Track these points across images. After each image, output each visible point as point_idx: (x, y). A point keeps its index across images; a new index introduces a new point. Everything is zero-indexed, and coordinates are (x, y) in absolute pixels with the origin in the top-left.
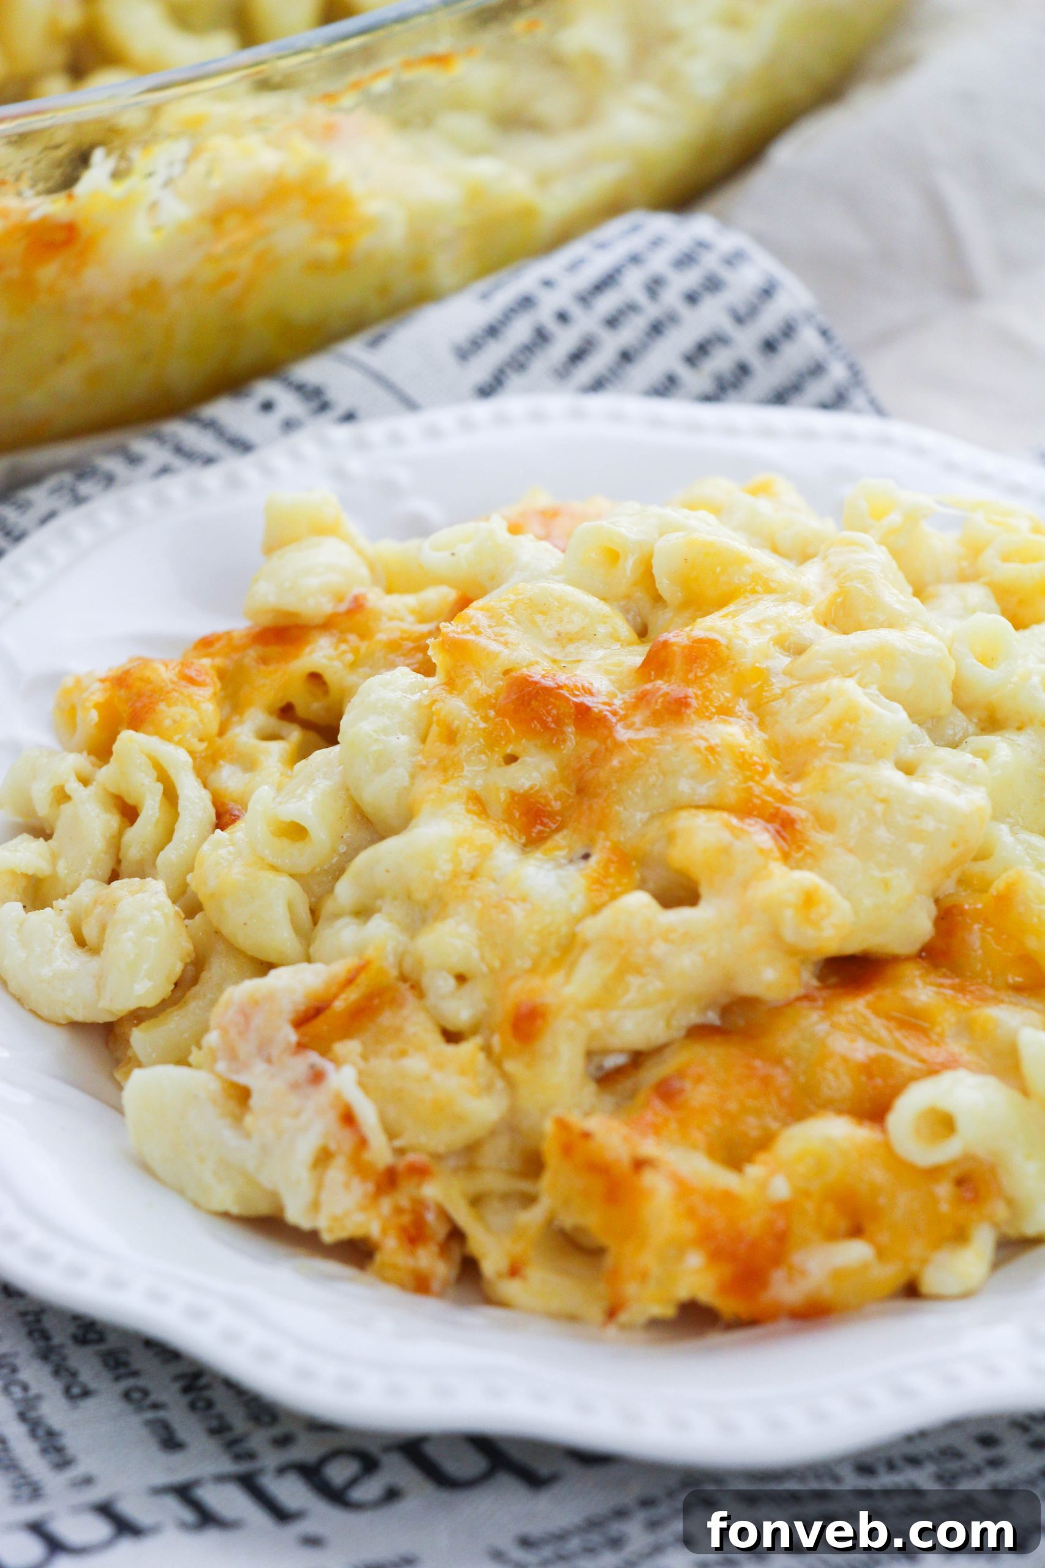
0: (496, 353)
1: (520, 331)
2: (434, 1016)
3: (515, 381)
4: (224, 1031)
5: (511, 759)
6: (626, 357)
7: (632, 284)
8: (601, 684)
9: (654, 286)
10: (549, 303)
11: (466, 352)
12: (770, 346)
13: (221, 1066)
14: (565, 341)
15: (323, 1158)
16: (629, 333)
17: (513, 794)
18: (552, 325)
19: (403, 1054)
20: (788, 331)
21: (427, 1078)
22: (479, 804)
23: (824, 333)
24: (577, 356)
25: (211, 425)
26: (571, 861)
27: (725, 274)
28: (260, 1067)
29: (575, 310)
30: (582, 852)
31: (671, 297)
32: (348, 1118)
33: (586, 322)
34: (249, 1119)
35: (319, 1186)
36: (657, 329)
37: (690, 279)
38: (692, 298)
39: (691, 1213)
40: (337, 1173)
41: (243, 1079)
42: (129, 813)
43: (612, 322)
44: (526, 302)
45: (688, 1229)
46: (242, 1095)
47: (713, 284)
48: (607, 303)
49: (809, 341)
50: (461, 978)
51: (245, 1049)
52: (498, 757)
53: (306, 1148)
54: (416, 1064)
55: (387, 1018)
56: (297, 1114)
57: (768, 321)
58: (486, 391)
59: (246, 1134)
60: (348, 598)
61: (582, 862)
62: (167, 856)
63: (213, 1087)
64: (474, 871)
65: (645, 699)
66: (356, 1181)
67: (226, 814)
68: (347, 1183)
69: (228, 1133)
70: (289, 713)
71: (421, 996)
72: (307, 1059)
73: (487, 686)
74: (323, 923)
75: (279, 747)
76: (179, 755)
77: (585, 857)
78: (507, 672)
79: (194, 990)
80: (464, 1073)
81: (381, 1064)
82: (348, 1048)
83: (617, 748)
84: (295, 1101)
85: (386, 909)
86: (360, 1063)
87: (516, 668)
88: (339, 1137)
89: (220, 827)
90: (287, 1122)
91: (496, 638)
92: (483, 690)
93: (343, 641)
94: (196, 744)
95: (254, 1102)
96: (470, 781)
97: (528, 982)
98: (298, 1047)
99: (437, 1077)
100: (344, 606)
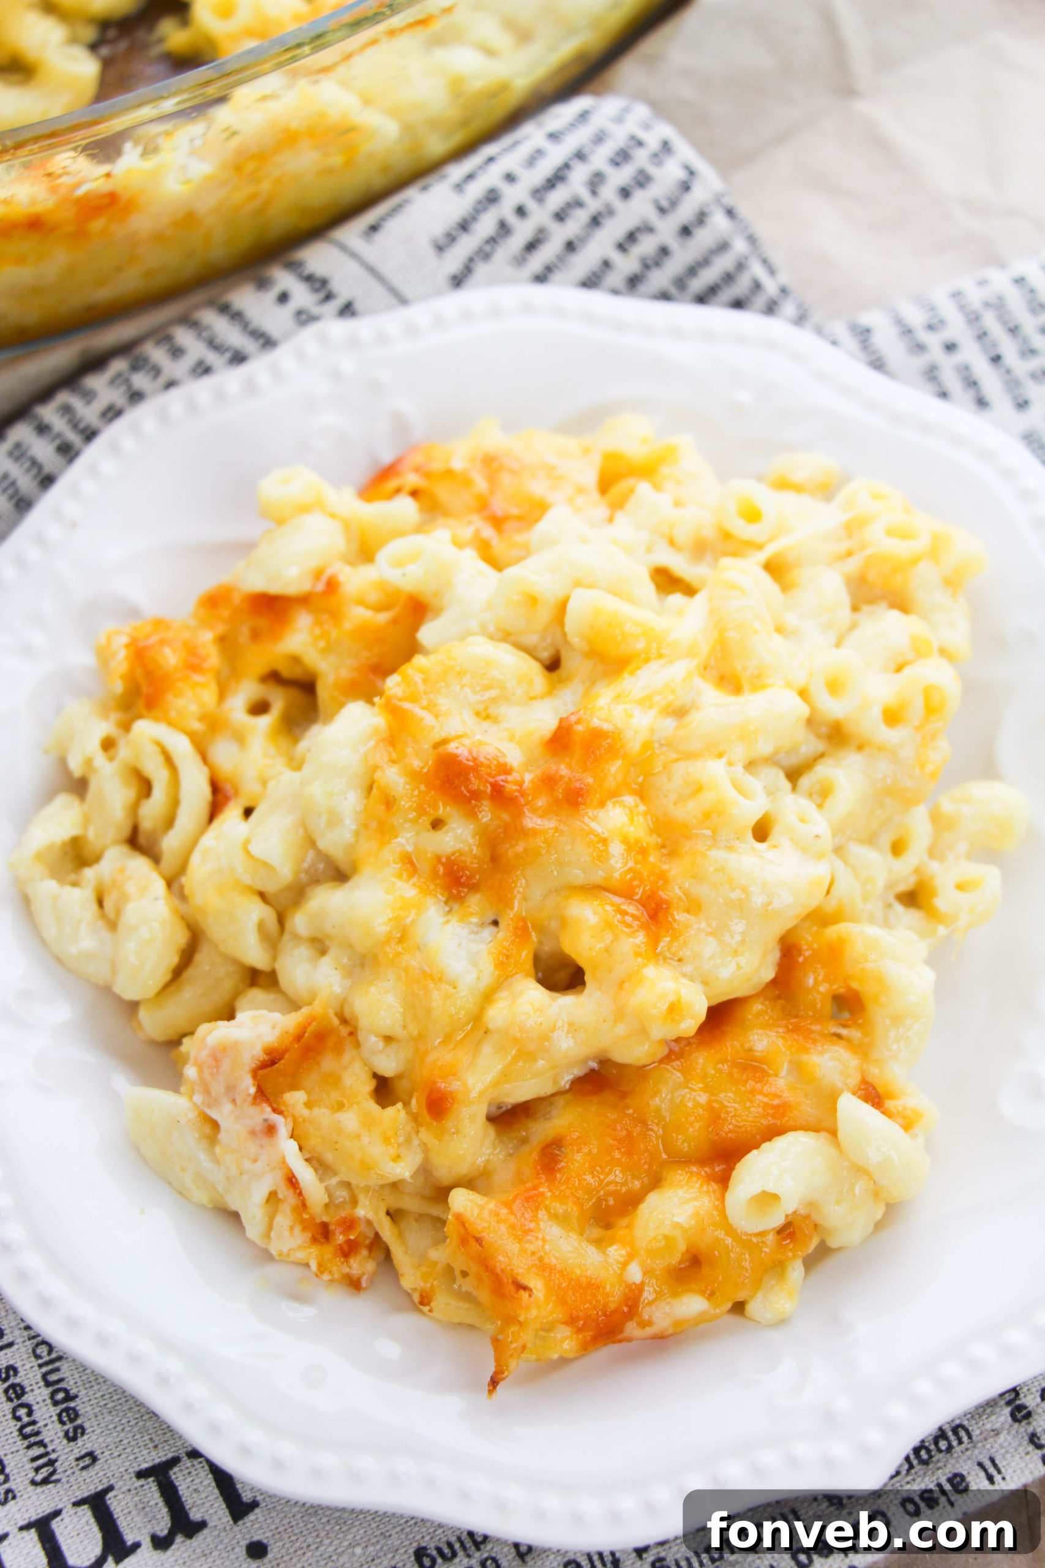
0: (467, 244)
1: (486, 225)
2: (366, 1063)
3: (482, 270)
4: (200, 1068)
5: (437, 824)
6: (570, 246)
7: (579, 176)
8: (514, 757)
9: (596, 181)
10: (514, 195)
11: (441, 246)
12: (686, 231)
13: (198, 1098)
14: (523, 232)
15: (272, 1197)
16: (574, 226)
17: (438, 859)
18: (512, 219)
19: (340, 1107)
20: (701, 218)
21: (358, 1137)
22: (409, 864)
23: (730, 213)
24: (532, 246)
25: (237, 317)
26: (482, 925)
27: (652, 170)
28: (228, 1107)
29: (531, 205)
30: (492, 918)
31: (609, 192)
32: (292, 1181)
33: (540, 215)
34: (218, 1150)
35: (270, 1224)
36: (596, 221)
37: (624, 175)
38: (625, 193)
40: (284, 1219)
41: (214, 1115)
42: (144, 787)
43: (560, 217)
44: (492, 197)
45: (559, 1315)
46: (213, 1128)
47: (643, 180)
48: (557, 198)
49: (719, 222)
50: (388, 1039)
51: (217, 1088)
52: (426, 821)
54: (350, 1120)
55: (328, 1063)
56: (255, 1161)
57: (685, 212)
58: (458, 281)
59: (217, 1161)
60: (324, 579)
61: (493, 928)
62: (170, 843)
63: (192, 1115)
64: (402, 935)
65: (549, 781)
66: (298, 1228)
67: (220, 797)
68: (292, 1228)
69: (202, 1156)
70: (274, 677)
71: (358, 1045)
72: (263, 1111)
73: (419, 760)
74: (287, 937)
75: (264, 722)
76: (181, 746)
77: (495, 923)
78: (437, 745)
79: (189, 973)
80: (386, 1140)
81: (322, 1114)
82: (295, 1099)
83: (524, 833)
84: (252, 1148)
85: (333, 952)
86: (305, 1112)
87: (445, 742)
88: (285, 1192)
89: (215, 809)
90: (247, 1164)
91: (430, 707)
92: (416, 764)
93: (318, 623)
94: (197, 726)
95: (222, 1136)
96: (405, 840)
97: (441, 1056)
98: (255, 1097)
99: (365, 1139)
100: (320, 587)
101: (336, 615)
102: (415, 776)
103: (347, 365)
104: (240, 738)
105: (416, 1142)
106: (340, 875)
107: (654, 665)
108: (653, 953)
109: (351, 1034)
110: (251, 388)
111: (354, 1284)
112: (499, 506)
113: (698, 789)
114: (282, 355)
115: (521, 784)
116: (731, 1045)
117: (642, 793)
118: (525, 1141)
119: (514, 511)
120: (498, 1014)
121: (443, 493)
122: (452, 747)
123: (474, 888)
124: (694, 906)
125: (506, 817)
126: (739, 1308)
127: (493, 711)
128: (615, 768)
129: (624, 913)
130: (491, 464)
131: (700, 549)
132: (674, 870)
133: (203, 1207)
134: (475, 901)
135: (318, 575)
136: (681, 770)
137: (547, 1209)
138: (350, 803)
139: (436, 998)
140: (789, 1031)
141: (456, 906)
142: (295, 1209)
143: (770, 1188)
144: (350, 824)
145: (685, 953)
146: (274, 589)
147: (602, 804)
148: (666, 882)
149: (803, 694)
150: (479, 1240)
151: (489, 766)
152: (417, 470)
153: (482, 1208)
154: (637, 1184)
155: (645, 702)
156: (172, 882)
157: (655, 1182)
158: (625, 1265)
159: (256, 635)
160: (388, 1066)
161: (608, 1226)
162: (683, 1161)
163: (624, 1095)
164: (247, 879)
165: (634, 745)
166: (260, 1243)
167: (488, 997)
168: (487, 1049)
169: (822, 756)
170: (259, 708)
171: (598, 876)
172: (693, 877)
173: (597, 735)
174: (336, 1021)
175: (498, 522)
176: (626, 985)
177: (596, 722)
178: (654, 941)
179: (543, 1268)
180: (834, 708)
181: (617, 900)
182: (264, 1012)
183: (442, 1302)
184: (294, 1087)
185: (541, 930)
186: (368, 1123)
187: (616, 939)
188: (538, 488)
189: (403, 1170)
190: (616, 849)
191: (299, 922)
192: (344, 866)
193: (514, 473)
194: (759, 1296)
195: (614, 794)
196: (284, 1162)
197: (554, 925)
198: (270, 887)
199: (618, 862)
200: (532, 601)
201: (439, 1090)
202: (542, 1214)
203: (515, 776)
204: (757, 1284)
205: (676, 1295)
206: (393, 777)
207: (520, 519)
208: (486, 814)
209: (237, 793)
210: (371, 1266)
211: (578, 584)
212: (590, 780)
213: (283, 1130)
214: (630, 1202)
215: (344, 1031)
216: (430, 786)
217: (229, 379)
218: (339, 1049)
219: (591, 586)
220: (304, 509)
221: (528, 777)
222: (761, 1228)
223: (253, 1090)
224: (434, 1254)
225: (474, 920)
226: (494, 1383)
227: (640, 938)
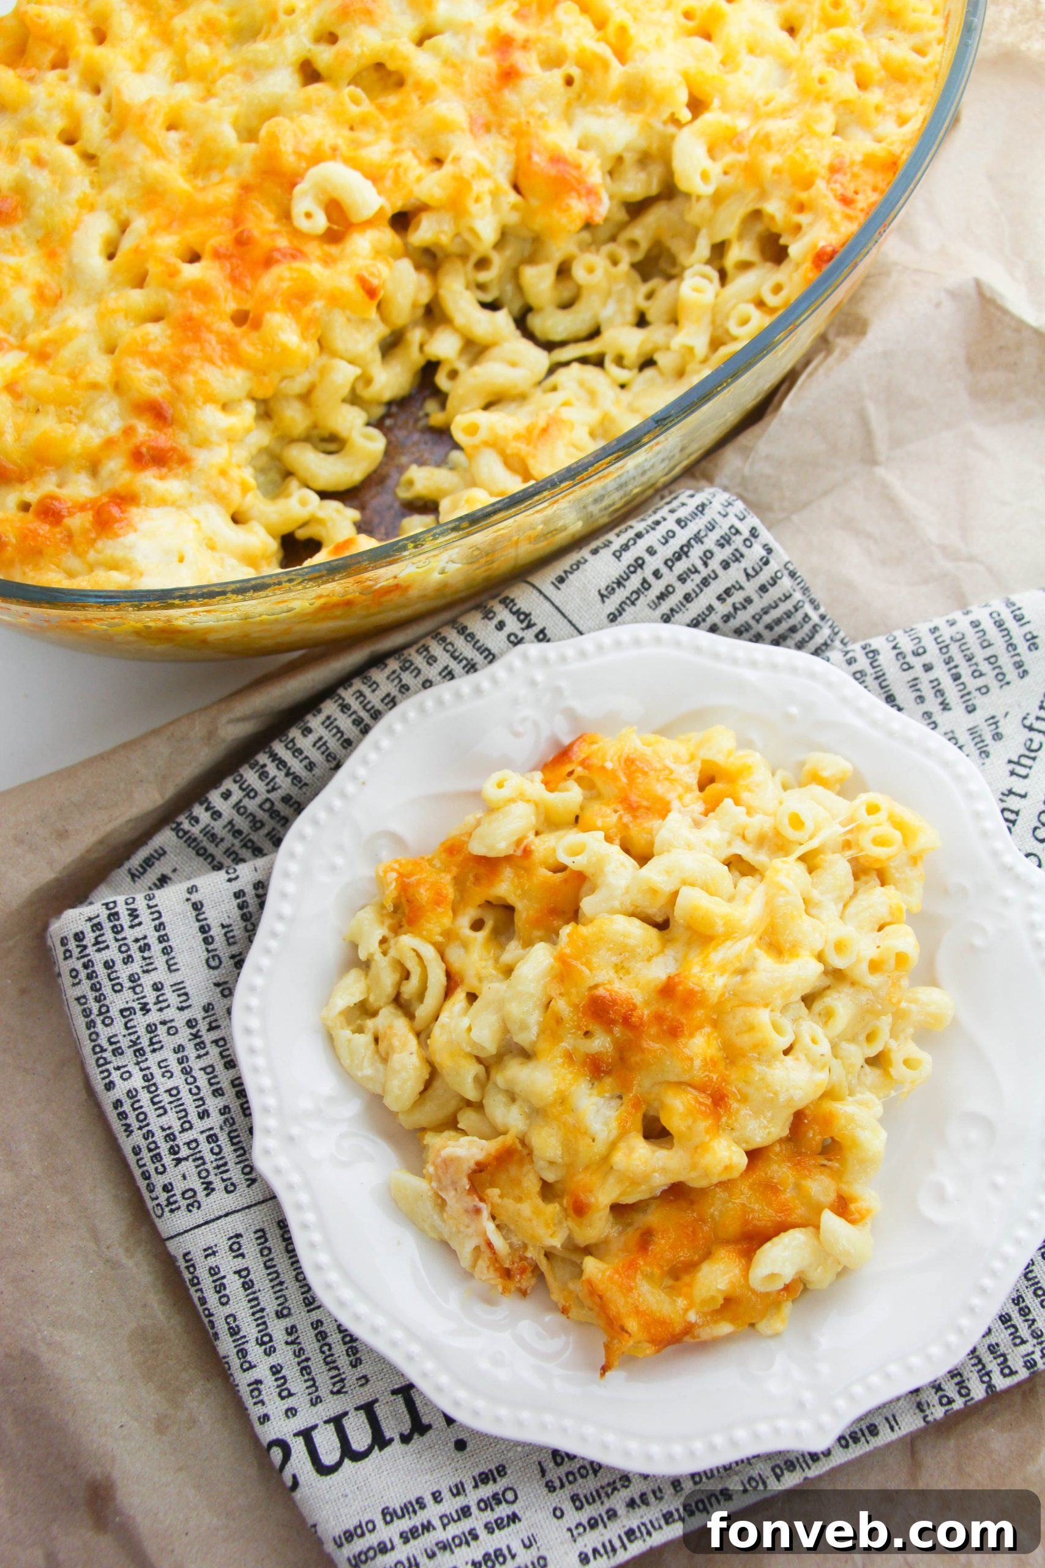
0: (621, 594)
1: (634, 582)
2: (536, 1172)
3: (630, 610)
4: (436, 1167)
5: (587, 1034)
6: (688, 598)
7: (696, 552)
8: (638, 998)
9: (707, 556)
10: (653, 563)
11: (604, 596)
12: (763, 589)
13: (434, 1184)
14: (658, 587)
15: (477, 1248)
16: (690, 586)
17: (587, 1055)
18: (651, 579)
19: (519, 1199)
20: (774, 581)
21: (530, 1220)
22: (569, 1056)
23: (792, 575)
24: (662, 597)
25: (470, 637)
26: (612, 1098)
27: (743, 550)
28: (453, 1193)
29: (664, 570)
30: (619, 1094)
31: (715, 564)
32: (490, 1245)
33: (669, 577)
34: (445, 1215)
35: (475, 1262)
36: (705, 582)
37: (726, 553)
38: (726, 565)
40: (483, 1263)
41: (444, 1196)
43: (682, 579)
44: (639, 564)
46: (443, 1203)
47: (738, 556)
48: (681, 567)
49: (786, 582)
50: (551, 1163)
51: (446, 1181)
52: (580, 1033)
54: (526, 1209)
55: (513, 1170)
56: (468, 1227)
57: (764, 577)
58: (613, 618)
59: (444, 1221)
60: (522, 847)
61: (618, 1100)
62: (422, 1012)
63: (430, 1193)
64: (563, 1100)
65: (659, 1018)
66: (492, 1269)
67: (452, 984)
68: (488, 1268)
69: (436, 1217)
70: (488, 904)
71: (532, 1162)
72: (473, 1200)
73: (579, 995)
74: (490, 1085)
75: (481, 935)
76: (429, 952)
77: (620, 1097)
78: (592, 988)
79: (430, 1092)
80: (547, 1225)
81: (509, 1203)
82: (493, 1193)
83: (642, 1050)
84: (466, 1219)
85: (519, 1103)
86: (499, 1201)
87: (596, 986)
88: (484, 1248)
89: (448, 992)
90: (462, 1228)
91: (588, 964)
92: (576, 1001)
93: (519, 877)
94: (440, 939)
95: (448, 1208)
96: (566, 1044)
97: (583, 1178)
98: (469, 1190)
99: (535, 1223)
100: (519, 853)
101: (528, 871)
102: (576, 1007)
103: (540, 677)
104: (465, 945)
105: (565, 1225)
106: (526, 1055)
107: (729, 943)
108: (717, 1128)
109: (529, 1154)
110: (478, 691)
111: (524, 1293)
112: (634, 798)
113: (751, 1028)
114: (497, 668)
115: (641, 1018)
116: (759, 1174)
117: (715, 1024)
118: (630, 1225)
119: (645, 803)
120: (619, 1158)
121: (599, 782)
122: (601, 991)
123: (608, 1073)
124: (744, 1099)
125: (630, 1035)
126: (752, 1325)
127: (625, 964)
128: (700, 1013)
129: (701, 1103)
130: (630, 763)
131: (761, 841)
132: (734, 1075)
133: (433, 1239)
134: (608, 1081)
135: (518, 843)
136: (742, 1012)
137: (642, 1272)
138: (534, 1018)
139: (583, 1144)
140: (795, 1165)
141: (596, 1084)
142: (490, 1259)
143: (776, 1271)
144: (535, 1029)
145: (736, 1125)
146: (491, 854)
147: (691, 1035)
148: (727, 1083)
149: (820, 957)
150: (600, 1297)
151: (622, 1006)
152: (583, 763)
153: (603, 1273)
154: (696, 1258)
155: (722, 970)
156: (422, 1035)
157: (707, 1255)
158: (686, 1311)
159: (477, 880)
160: (550, 1177)
161: (677, 1278)
162: (726, 1242)
163: (692, 1203)
164: (468, 1049)
165: (714, 999)
166: (469, 1270)
167: (613, 1146)
168: (611, 1180)
169: (828, 987)
170: (477, 925)
171: (686, 1078)
172: (746, 1082)
173: (691, 993)
174: (519, 1147)
175: (632, 809)
176: (699, 1150)
177: (691, 985)
178: (718, 1117)
179: (637, 1312)
180: (838, 962)
181: (695, 1093)
182: (476, 1138)
183: (574, 1312)
184: (493, 1185)
185: (649, 1105)
186: (537, 1212)
187: (694, 1121)
188: (660, 789)
189: (556, 1242)
190: (697, 1063)
191: (500, 1078)
192: (530, 1051)
193: (645, 774)
194: (765, 1321)
195: (700, 1027)
196: (485, 1234)
197: (656, 1104)
198: (482, 1055)
199: (698, 1073)
200: (654, 892)
201: (581, 1202)
202: (639, 1276)
203: (639, 1012)
204: (763, 1314)
205: (716, 1322)
206: (561, 1005)
207: (648, 808)
208: (617, 1030)
209: (462, 981)
210: (533, 1281)
211: (684, 883)
212: (684, 1021)
213: (485, 1214)
214: (692, 1267)
215: (525, 1152)
216: (584, 1014)
217: (464, 683)
218: (521, 1163)
219: (692, 885)
220: (512, 800)
221: (646, 1012)
222: (768, 1290)
223: (467, 1187)
224: (571, 1286)
225: (607, 1095)
226: (604, 1369)
227: (710, 1122)
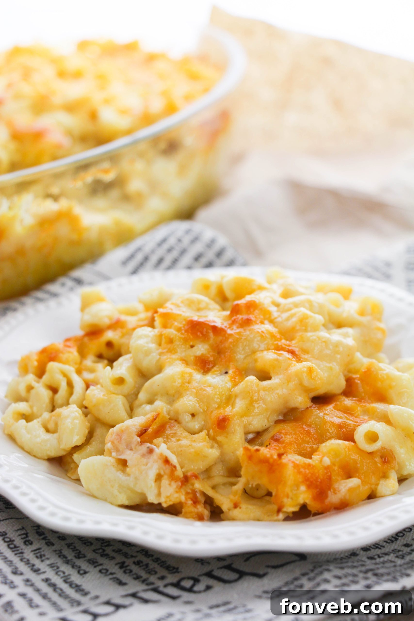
4: (113, 443)
5: (192, 347)
11: (125, 263)
13: (114, 454)
16: (175, 254)
17: (196, 357)
19: (179, 440)
21: (190, 445)
22: (185, 361)
26: (221, 375)
28: (128, 452)
29: (157, 249)
30: (225, 371)
31: (185, 243)
32: (167, 461)
33: (160, 252)
35: (159, 487)
39: (300, 473)
40: (165, 482)
41: (123, 457)
42: (54, 390)
43: (169, 251)
45: (300, 478)
46: (124, 463)
48: (166, 246)
50: (193, 415)
51: (121, 447)
52: (188, 346)
53: (152, 474)
54: (184, 442)
55: (169, 431)
56: (147, 464)
59: (128, 475)
60: (115, 319)
61: (226, 374)
62: (74, 398)
63: (113, 462)
64: (189, 381)
67: (88, 384)
68: (170, 484)
69: (120, 476)
70: (101, 357)
72: (146, 446)
76: (71, 372)
82: (159, 440)
83: (229, 336)
84: (144, 461)
85: (159, 399)
87: (188, 318)
89: (87, 388)
90: (143, 468)
92: (179, 326)
93: (116, 331)
95: (128, 464)
96: (180, 355)
98: (141, 443)
100: (114, 323)
102: (179, 330)
104: (92, 371)
109: (176, 419)
113: (294, 315)
123: (213, 364)
128: (259, 314)
134: (215, 368)
139: (209, 391)
142: (170, 475)
144: (155, 352)
154: (315, 446)
158: (321, 460)
181: (274, 351)
183: (244, 508)
184: (157, 438)
186: (192, 441)
195: (261, 321)
196: (161, 455)
197: (251, 365)
206: (170, 333)
209: (97, 384)
212: (252, 317)
215: (172, 420)
218: (172, 426)
221: (225, 323)
223: (139, 441)
224: (236, 489)
225: (217, 374)
